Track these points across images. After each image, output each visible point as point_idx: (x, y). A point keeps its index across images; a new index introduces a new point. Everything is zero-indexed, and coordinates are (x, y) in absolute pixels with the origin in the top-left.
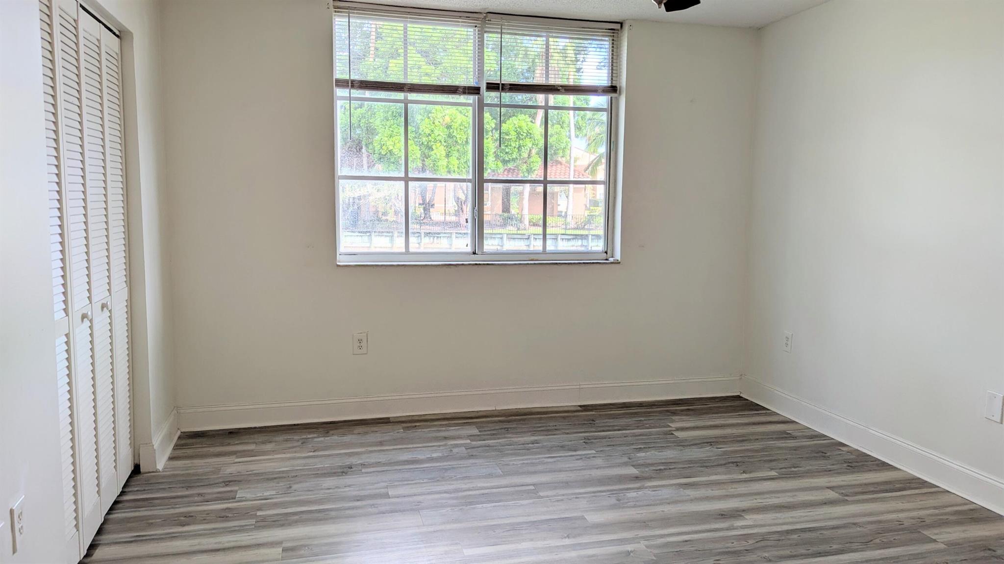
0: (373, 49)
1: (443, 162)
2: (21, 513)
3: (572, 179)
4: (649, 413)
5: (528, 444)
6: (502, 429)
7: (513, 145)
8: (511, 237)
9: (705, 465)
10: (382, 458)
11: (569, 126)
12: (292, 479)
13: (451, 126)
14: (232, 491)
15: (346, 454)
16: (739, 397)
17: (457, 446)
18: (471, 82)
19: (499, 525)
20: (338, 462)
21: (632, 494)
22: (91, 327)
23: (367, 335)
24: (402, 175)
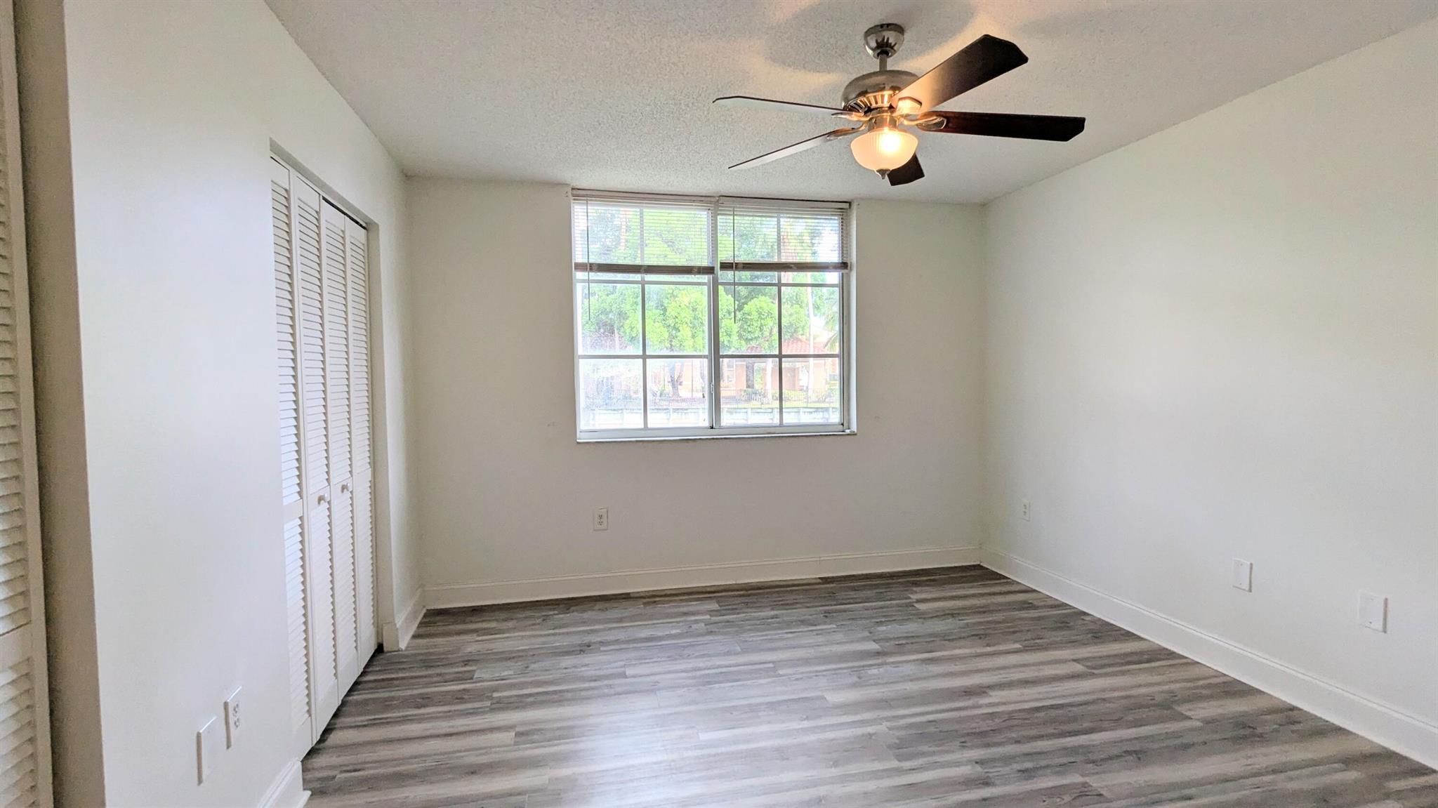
0: (624, 241)
1: (689, 342)
2: (237, 705)
3: (812, 353)
4: (888, 584)
5: (768, 619)
6: (743, 603)
7: (755, 324)
8: (756, 411)
9: (947, 638)
10: (621, 635)
11: (807, 305)
12: (530, 658)
13: (696, 309)
14: (469, 671)
15: (584, 632)
16: (979, 567)
17: (696, 622)
18: (705, 263)
19: (734, 707)
20: (576, 640)
21: (874, 671)
22: (329, 509)
23: (607, 512)
24: (640, 353)
